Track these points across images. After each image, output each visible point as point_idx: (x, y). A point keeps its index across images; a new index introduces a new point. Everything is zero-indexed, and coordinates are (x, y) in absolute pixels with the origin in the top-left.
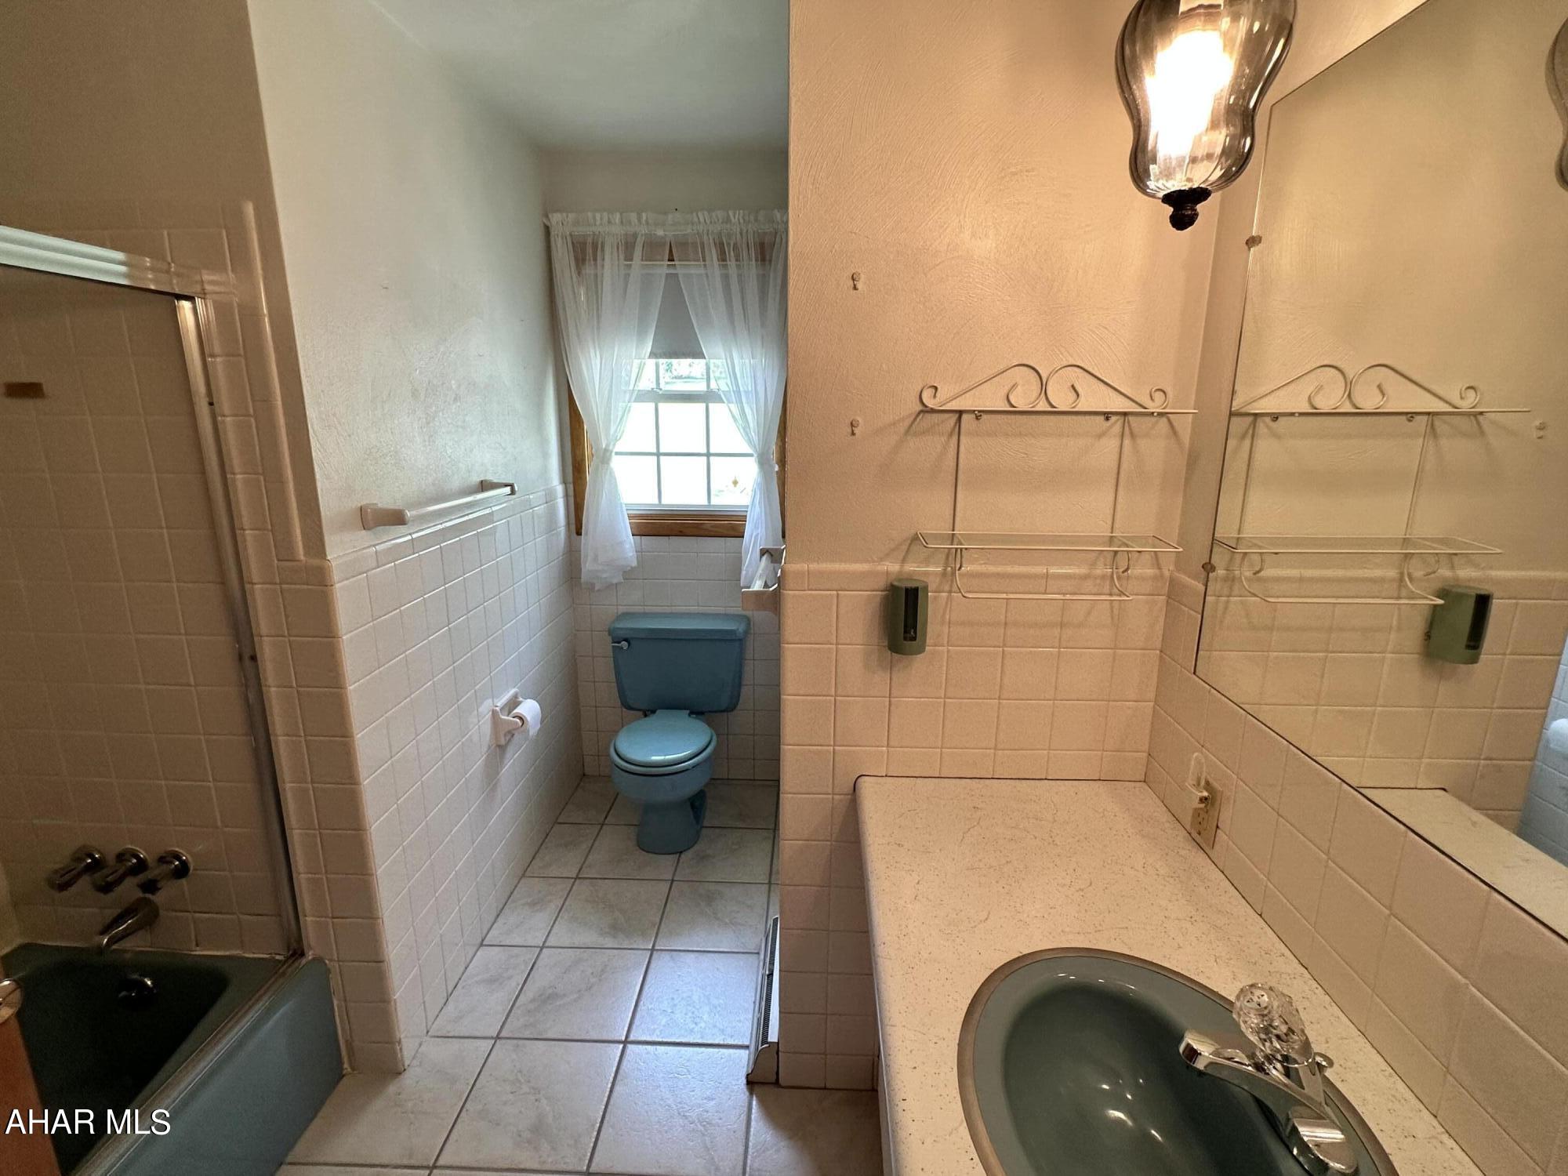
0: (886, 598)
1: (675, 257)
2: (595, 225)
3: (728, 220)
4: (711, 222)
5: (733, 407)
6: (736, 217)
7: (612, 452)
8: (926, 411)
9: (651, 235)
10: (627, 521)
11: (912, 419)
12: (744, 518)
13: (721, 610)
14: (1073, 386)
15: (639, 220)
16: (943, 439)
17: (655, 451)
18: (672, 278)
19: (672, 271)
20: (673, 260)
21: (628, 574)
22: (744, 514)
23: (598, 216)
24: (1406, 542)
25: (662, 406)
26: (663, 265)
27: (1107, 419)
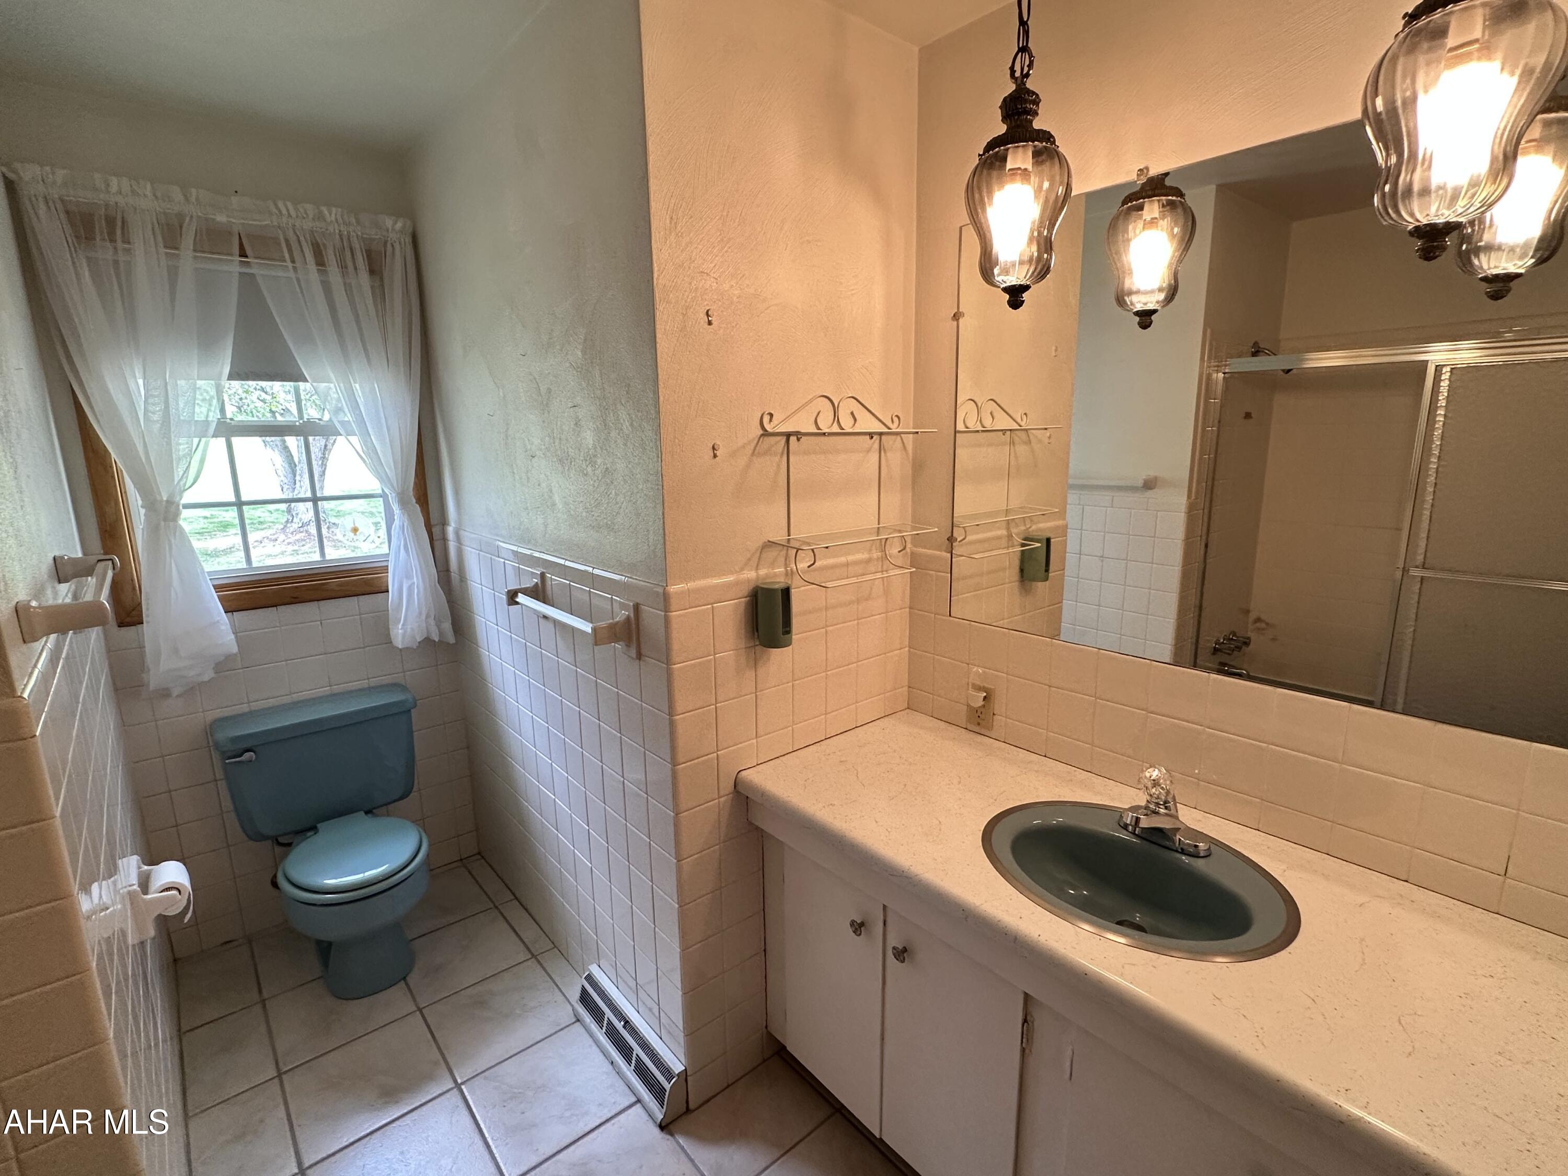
0: (747, 603)
1: (249, 251)
2: (108, 192)
3: (320, 217)
4: (297, 217)
5: (354, 440)
6: (332, 215)
7: (178, 505)
8: (766, 434)
9: (206, 219)
10: (215, 595)
11: (756, 442)
12: (386, 569)
13: (364, 684)
14: (852, 413)
15: (187, 199)
16: (777, 459)
17: (232, 499)
18: (248, 283)
19: (245, 270)
20: (246, 257)
21: (223, 666)
22: (384, 564)
23: (114, 182)
24: (1007, 512)
25: (236, 441)
26: (232, 261)
27: (872, 437)
